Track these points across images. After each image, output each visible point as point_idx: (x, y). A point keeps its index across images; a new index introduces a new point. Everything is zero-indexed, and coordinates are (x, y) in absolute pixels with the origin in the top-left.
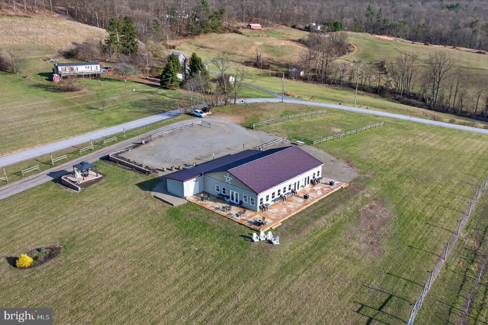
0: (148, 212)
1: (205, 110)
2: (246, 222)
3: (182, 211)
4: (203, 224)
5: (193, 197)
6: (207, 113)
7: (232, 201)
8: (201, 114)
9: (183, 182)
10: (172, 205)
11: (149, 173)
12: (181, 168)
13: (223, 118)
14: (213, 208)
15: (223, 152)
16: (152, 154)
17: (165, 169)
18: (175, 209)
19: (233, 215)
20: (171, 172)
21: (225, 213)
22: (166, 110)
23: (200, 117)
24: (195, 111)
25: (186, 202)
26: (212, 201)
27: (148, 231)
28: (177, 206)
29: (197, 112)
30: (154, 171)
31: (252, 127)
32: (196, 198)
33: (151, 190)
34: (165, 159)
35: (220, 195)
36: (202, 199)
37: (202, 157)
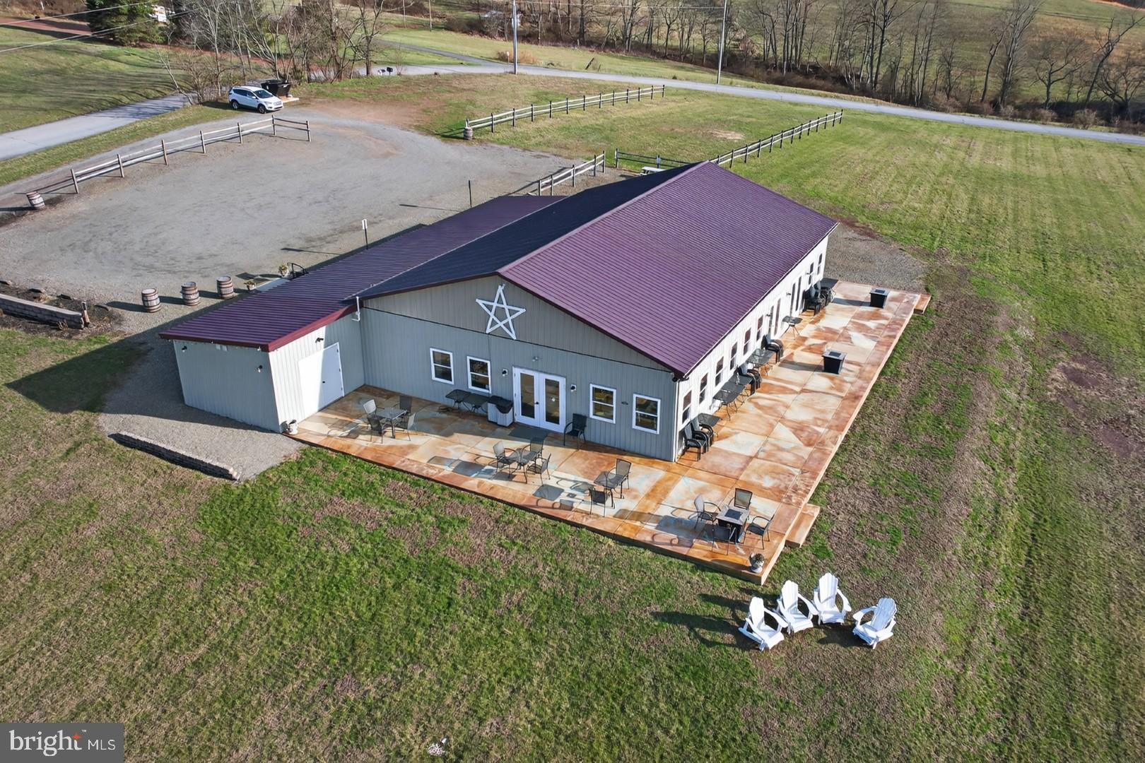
0: (91, 533)
1: (274, 88)
2: (651, 526)
3: (283, 501)
4: (424, 571)
5: (325, 421)
6: (284, 100)
7: (526, 420)
8: (262, 100)
9: (266, 349)
10: (223, 474)
11: (75, 324)
12: (229, 292)
13: (346, 111)
14: (448, 470)
15: (390, 218)
16: (86, 244)
17: (155, 302)
18: (241, 499)
19: (563, 497)
20: (186, 311)
21: (517, 491)
22: (125, 100)
23: (261, 109)
24: (237, 91)
25: (290, 449)
26: (428, 432)
27: (104, 658)
28: (251, 474)
29: (244, 93)
30: (103, 311)
31: (462, 135)
32: (342, 425)
33: (95, 406)
34: (149, 261)
35: (460, 395)
36: (377, 426)
37: (309, 240)
